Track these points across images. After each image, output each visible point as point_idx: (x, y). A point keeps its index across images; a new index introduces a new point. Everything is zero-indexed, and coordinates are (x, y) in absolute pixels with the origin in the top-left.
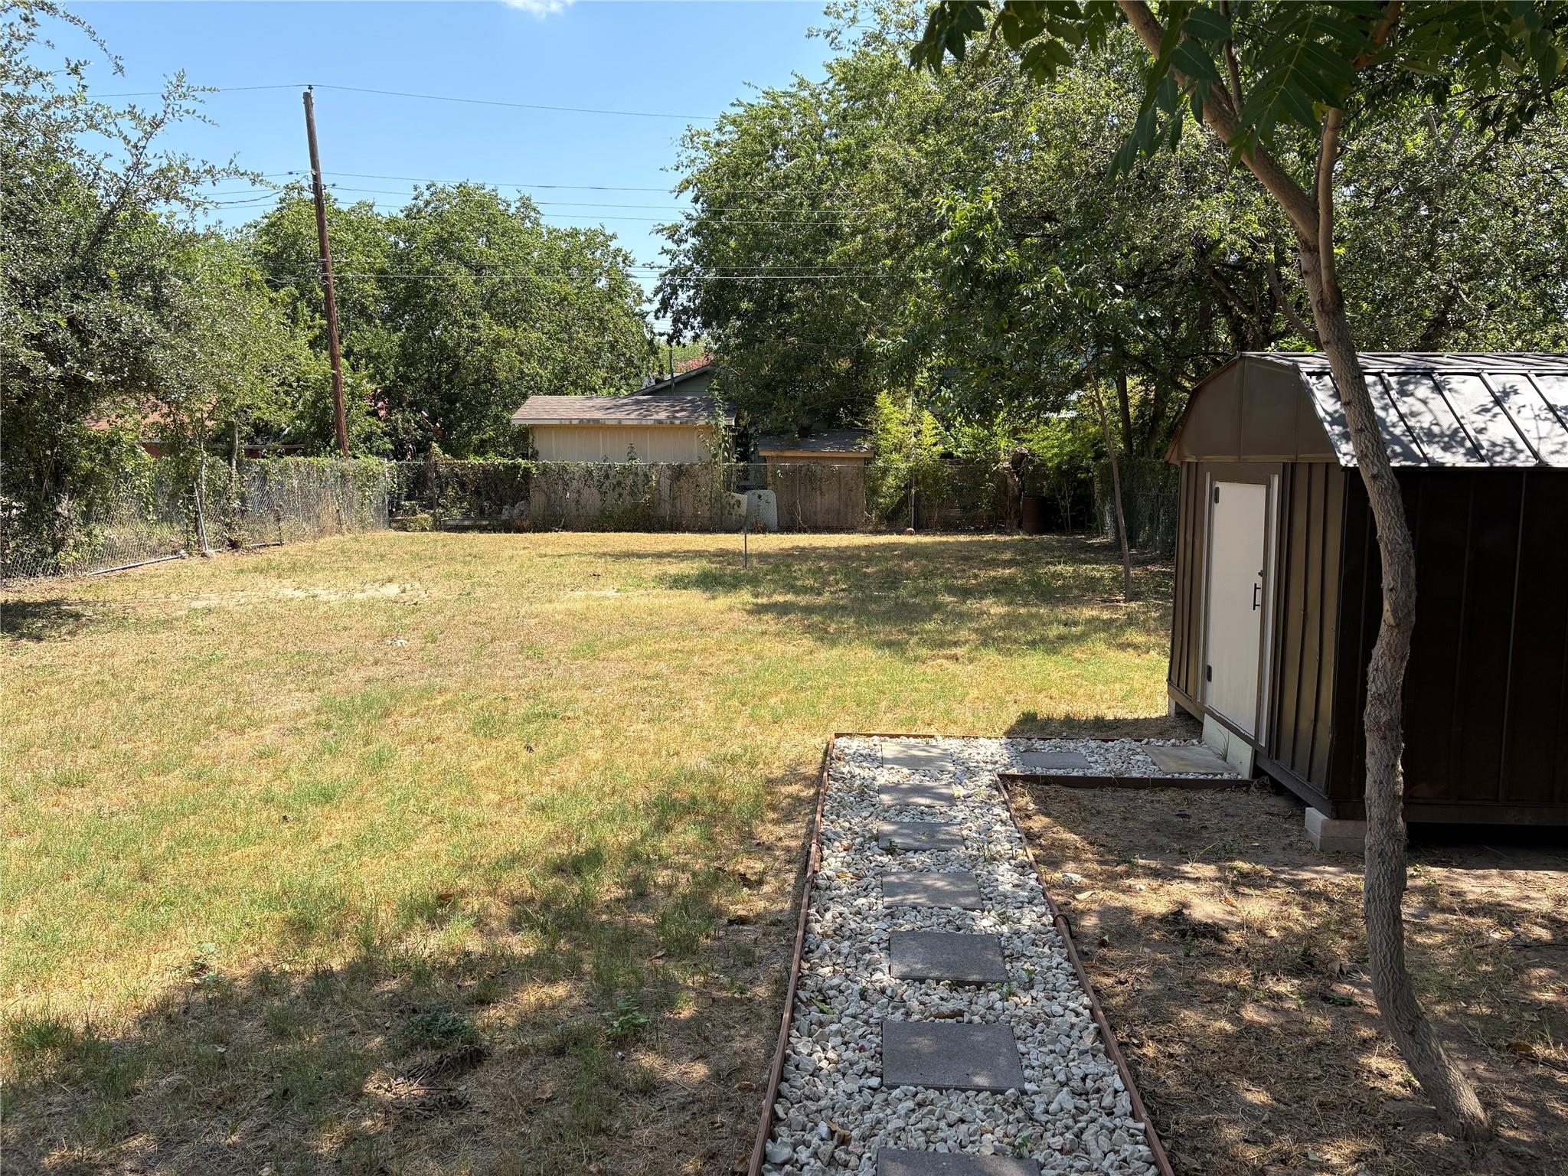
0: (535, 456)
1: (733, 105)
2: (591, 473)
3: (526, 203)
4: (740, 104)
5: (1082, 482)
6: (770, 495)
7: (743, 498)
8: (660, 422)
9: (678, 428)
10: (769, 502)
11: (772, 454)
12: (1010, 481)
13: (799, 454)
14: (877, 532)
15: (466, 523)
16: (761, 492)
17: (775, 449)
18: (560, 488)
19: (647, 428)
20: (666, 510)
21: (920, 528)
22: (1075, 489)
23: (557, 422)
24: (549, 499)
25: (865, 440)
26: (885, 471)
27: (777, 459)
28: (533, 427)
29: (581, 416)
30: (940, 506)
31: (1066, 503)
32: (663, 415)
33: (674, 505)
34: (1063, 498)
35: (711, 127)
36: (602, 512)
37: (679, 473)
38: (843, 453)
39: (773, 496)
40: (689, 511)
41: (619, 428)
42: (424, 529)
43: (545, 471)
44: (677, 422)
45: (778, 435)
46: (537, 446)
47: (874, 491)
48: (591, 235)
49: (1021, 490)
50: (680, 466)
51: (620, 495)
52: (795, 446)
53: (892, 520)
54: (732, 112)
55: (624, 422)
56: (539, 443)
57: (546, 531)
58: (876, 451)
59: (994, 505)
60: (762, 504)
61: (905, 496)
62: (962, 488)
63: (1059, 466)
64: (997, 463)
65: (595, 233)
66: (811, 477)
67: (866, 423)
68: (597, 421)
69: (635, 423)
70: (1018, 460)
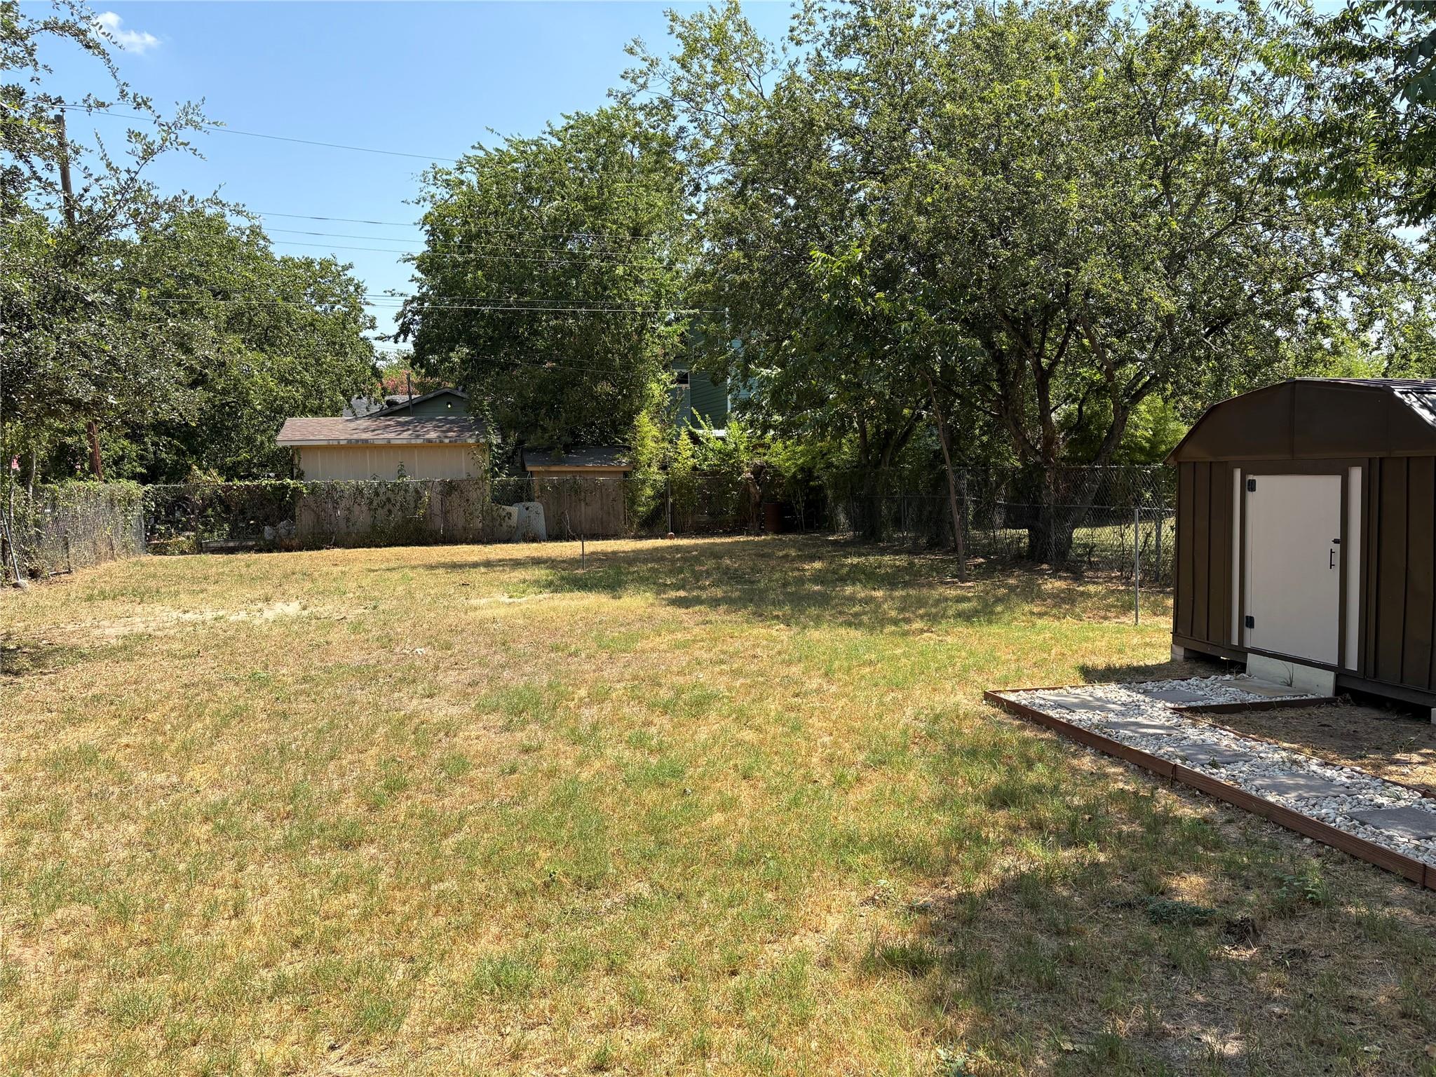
0: (300, 476)
1: (473, 147)
2: (361, 492)
3: (255, 232)
4: (481, 148)
5: (813, 489)
6: (537, 506)
7: (514, 510)
8: (429, 441)
9: (447, 446)
10: (536, 512)
11: (541, 468)
12: (752, 490)
13: (564, 469)
14: (641, 538)
15: (231, 544)
16: (528, 504)
17: (543, 464)
18: (330, 506)
19: (416, 446)
20: (439, 525)
21: (679, 533)
22: (807, 495)
23: (325, 443)
24: (318, 517)
25: (624, 456)
26: (644, 482)
27: (542, 473)
28: (297, 449)
29: (348, 437)
30: (693, 513)
31: (801, 507)
32: (433, 435)
33: (446, 520)
34: (798, 502)
35: (452, 166)
36: (374, 526)
37: (450, 488)
38: (605, 468)
39: (541, 508)
40: (461, 523)
41: (389, 447)
42: (183, 553)
43: (314, 490)
44: (447, 441)
45: (545, 452)
46: (302, 467)
47: (633, 501)
48: (326, 265)
49: (762, 497)
50: (450, 482)
51: (390, 511)
52: (560, 461)
53: (650, 526)
54: (472, 153)
55: (393, 442)
56: (304, 464)
57: (319, 548)
58: (635, 464)
59: (738, 510)
60: (533, 515)
61: (662, 504)
62: (710, 497)
63: (794, 476)
64: (739, 474)
65: (330, 263)
66: (576, 490)
67: (625, 440)
68: (366, 441)
69: (405, 442)
70: (758, 471)
